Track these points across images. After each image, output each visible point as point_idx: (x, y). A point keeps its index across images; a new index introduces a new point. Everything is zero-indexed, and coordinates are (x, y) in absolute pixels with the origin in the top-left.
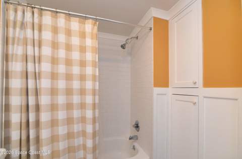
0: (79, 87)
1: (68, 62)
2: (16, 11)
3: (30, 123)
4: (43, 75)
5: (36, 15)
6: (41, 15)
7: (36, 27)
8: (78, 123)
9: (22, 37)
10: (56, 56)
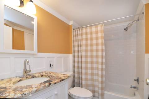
0: (96, 55)
1: (92, 45)
2: (75, 31)
3: (80, 67)
4: (83, 51)
5: (81, 31)
6: (82, 30)
7: (81, 35)
8: (95, 70)
9: (77, 39)
10: (87, 43)
